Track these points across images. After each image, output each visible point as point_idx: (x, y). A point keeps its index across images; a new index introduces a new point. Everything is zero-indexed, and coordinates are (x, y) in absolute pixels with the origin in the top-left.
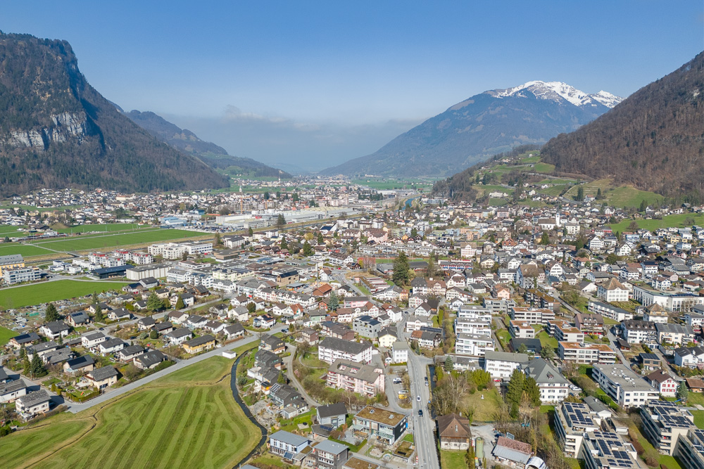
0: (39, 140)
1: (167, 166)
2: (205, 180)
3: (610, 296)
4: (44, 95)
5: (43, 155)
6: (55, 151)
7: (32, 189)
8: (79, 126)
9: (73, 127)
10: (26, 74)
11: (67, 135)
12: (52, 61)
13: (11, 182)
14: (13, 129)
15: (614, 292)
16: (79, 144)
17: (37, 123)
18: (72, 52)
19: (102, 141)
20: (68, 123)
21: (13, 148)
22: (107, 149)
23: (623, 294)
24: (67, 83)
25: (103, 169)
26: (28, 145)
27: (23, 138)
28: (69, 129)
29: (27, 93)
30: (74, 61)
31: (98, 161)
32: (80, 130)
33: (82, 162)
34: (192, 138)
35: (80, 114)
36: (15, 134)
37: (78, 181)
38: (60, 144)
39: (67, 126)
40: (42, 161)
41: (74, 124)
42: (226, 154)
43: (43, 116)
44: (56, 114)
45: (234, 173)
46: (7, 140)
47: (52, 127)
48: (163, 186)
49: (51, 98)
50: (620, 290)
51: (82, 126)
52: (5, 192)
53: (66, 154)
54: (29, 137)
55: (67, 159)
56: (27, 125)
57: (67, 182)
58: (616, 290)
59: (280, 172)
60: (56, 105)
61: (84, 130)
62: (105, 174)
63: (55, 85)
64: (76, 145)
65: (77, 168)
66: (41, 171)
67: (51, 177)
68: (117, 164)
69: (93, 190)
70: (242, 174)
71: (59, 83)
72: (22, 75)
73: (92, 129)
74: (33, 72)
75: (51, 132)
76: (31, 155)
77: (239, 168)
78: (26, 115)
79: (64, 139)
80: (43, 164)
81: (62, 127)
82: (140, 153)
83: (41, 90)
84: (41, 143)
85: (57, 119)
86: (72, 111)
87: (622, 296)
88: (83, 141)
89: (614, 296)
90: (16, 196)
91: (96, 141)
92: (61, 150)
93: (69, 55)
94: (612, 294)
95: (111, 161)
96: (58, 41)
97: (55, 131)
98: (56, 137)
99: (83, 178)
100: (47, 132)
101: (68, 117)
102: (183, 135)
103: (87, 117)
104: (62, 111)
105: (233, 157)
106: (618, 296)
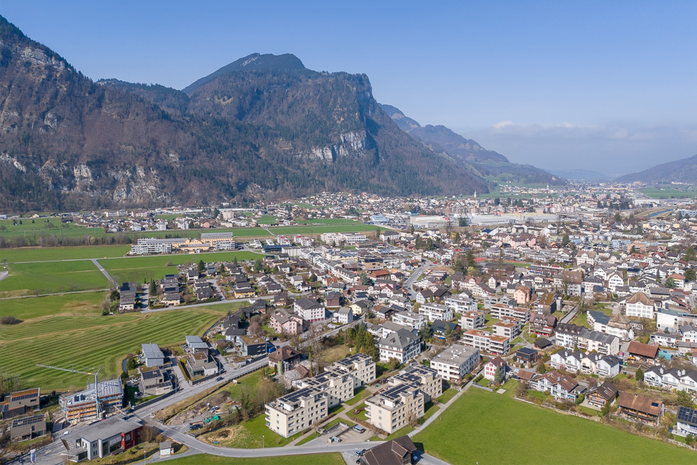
0: (329, 154)
1: (429, 174)
2: (462, 186)
3: (630, 310)
4: (339, 119)
5: (330, 166)
6: (339, 163)
7: (317, 192)
8: (360, 142)
9: (355, 143)
10: (330, 104)
11: (350, 150)
12: (349, 92)
13: (303, 186)
14: (313, 147)
15: (634, 306)
16: (358, 156)
17: (330, 142)
18: (368, 82)
19: (377, 154)
20: (352, 140)
21: (312, 161)
22: (380, 161)
23: (647, 310)
24: (357, 108)
25: (374, 177)
26: (322, 158)
27: (318, 153)
28: (352, 145)
29: (329, 118)
30: (370, 89)
31: (370, 170)
32: (360, 146)
33: (358, 171)
34: (475, 147)
35: (362, 132)
36: (314, 151)
37: (351, 186)
38: (344, 157)
39: (351, 142)
40: (329, 171)
41: (356, 140)
42: (507, 161)
43: (336, 135)
44: (343, 133)
45: (504, 180)
46: (309, 155)
47: (340, 144)
48: (420, 191)
49: (343, 121)
50: (642, 305)
51: (362, 142)
52: (297, 194)
53: (347, 165)
54: (323, 152)
55: (347, 169)
56: (323, 143)
57: (343, 187)
58: (637, 304)
59: (553, 179)
60: (346, 126)
61: (363, 145)
62: (374, 181)
63: (348, 110)
64: (356, 158)
65: (353, 176)
66: (326, 179)
67: (331, 183)
68: (386, 173)
69: (358, 194)
70: (512, 181)
71: (351, 109)
72: (328, 105)
73: (370, 144)
74: (335, 101)
75: (338, 149)
76: (323, 167)
77: (511, 175)
78: (325, 136)
79: (347, 153)
80: (329, 173)
81: (347, 144)
82: (408, 163)
83: (338, 115)
84: (331, 157)
85: (344, 138)
86: (356, 130)
87: (644, 311)
88: (361, 154)
89: (634, 310)
90: (305, 196)
91: (372, 153)
92: (344, 161)
93: (366, 85)
94: (632, 308)
95: (382, 170)
96: (358, 75)
97: (341, 147)
98: (342, 152)
99: (355, 184)
100: (335, 148)
101: (352, 135)
102: (467, 145)
103: (367, 134)
104: (348, 131)
105: (513, 165)
106: (639, 311)
